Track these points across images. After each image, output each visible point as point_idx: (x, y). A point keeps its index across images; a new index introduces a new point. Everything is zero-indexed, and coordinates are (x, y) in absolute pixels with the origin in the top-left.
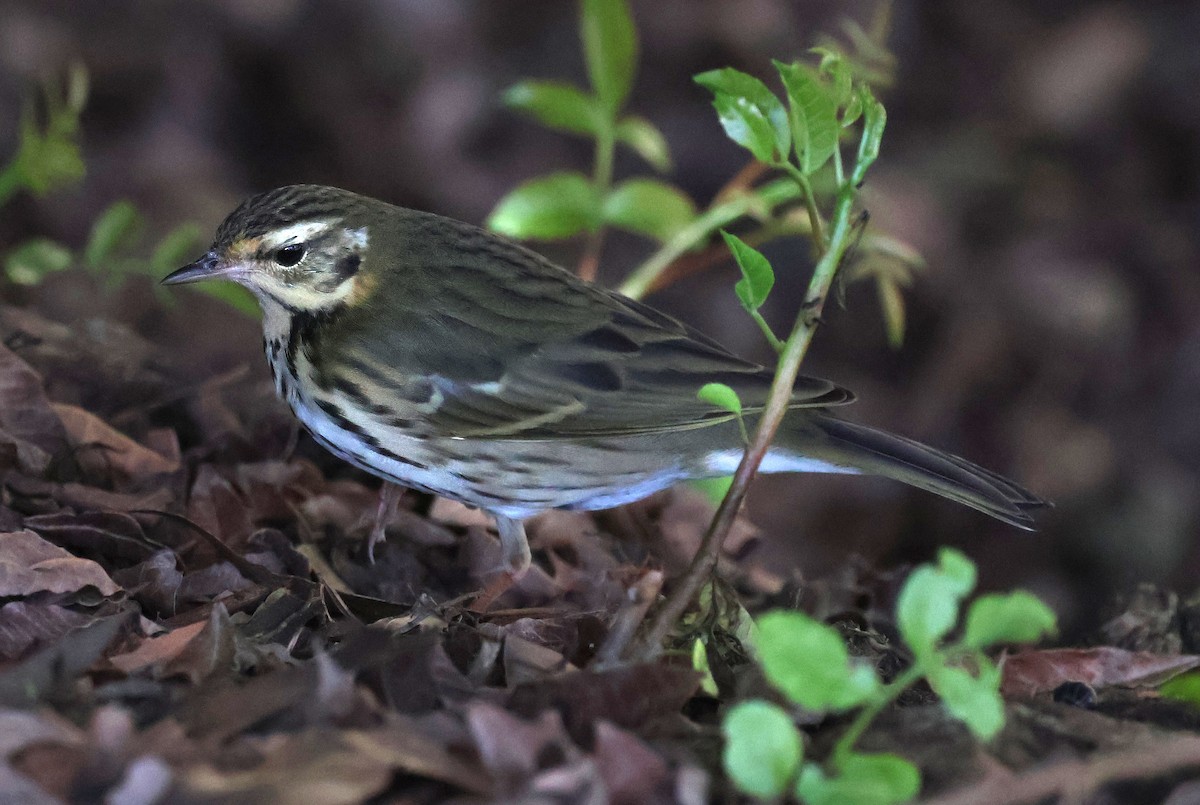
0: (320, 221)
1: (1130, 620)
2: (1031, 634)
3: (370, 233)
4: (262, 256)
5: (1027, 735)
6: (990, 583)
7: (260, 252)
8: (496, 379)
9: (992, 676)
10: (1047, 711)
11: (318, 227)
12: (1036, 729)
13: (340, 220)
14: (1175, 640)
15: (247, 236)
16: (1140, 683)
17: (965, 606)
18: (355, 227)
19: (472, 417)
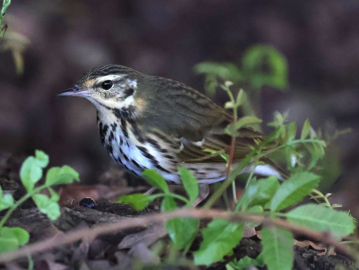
0: (118, 75)
1: (108, 175)
2: (70, 181)
3: (138, 82)
4: (96, 86)
5: (69, 218)
6: (54, 162)
7: (95, 84)
8: (201, 140)
9: (56, 197)
10: (76, 210)
11: (118, 77)
12: (72, 216)
13: (126, 75)
14: (124, 182)
15: (90, 79)
16: (111, 199)
17: (45, 171)
18: (132, 79)
19: (192, 155)
